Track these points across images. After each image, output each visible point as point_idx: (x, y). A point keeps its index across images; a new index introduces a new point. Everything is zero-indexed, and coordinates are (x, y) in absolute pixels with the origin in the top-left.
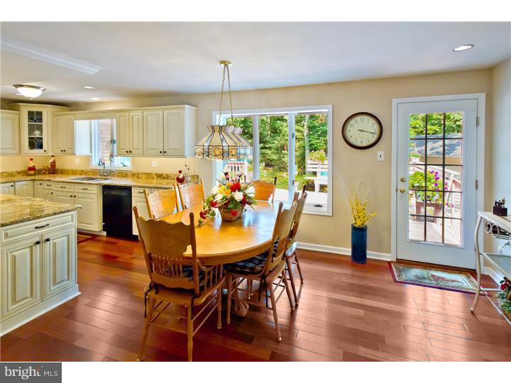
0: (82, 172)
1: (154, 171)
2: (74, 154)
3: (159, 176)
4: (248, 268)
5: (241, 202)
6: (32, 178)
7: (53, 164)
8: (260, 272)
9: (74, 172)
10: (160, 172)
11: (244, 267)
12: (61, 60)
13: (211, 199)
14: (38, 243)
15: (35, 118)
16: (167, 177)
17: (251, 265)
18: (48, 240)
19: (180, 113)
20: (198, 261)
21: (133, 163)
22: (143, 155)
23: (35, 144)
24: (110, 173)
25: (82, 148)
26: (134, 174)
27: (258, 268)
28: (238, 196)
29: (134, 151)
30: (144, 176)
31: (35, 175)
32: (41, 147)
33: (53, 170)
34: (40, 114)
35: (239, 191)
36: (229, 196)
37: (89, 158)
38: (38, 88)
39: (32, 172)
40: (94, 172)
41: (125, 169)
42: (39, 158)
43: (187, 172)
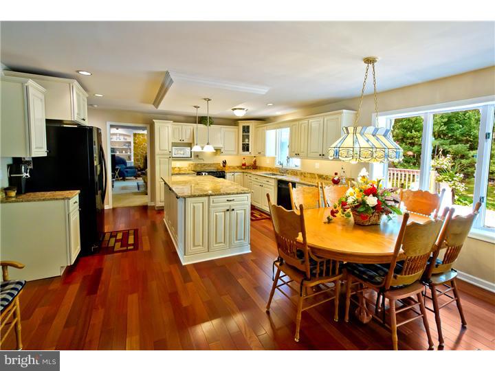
0: (271, 169)
1: (316, 172)
2: (264, 155)
3: (320, 176)
4: (367, 275)
5: (373, 208)
6: (243, 171)
7: (255, 162)
8: (379, 283)
9: (266, 169)
10: (321, 173)
11: (364, 273)
12: (243, 87)
13: (344, 200)
14: (228, 210)
15: (246, 129)
16: (326, 178)
17: (373, 273)
18: (233, 210)
19: (338, 119)
20: (308, 248)
21: (302, 164)
22: (307, 157)
23: (246, 148)
24: (285, 172)
25: (270, 151)
26: (302, 174)
27: (378, 279)
28: (372, 201)
29: (301, 154)
30: (309, 176)
31: (245, 169)
32: (248, 150)
33: (255, 167)
34: (248, 127)
35: (374, 196)
36: (360, 199)
37: (274, 159)
38: (243, 109)
39: (244, 167)
40: (277, 169)
41: (296, 168)
42: (248, 157)
43: (342, 174)
